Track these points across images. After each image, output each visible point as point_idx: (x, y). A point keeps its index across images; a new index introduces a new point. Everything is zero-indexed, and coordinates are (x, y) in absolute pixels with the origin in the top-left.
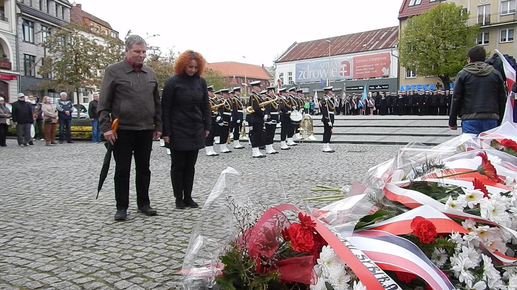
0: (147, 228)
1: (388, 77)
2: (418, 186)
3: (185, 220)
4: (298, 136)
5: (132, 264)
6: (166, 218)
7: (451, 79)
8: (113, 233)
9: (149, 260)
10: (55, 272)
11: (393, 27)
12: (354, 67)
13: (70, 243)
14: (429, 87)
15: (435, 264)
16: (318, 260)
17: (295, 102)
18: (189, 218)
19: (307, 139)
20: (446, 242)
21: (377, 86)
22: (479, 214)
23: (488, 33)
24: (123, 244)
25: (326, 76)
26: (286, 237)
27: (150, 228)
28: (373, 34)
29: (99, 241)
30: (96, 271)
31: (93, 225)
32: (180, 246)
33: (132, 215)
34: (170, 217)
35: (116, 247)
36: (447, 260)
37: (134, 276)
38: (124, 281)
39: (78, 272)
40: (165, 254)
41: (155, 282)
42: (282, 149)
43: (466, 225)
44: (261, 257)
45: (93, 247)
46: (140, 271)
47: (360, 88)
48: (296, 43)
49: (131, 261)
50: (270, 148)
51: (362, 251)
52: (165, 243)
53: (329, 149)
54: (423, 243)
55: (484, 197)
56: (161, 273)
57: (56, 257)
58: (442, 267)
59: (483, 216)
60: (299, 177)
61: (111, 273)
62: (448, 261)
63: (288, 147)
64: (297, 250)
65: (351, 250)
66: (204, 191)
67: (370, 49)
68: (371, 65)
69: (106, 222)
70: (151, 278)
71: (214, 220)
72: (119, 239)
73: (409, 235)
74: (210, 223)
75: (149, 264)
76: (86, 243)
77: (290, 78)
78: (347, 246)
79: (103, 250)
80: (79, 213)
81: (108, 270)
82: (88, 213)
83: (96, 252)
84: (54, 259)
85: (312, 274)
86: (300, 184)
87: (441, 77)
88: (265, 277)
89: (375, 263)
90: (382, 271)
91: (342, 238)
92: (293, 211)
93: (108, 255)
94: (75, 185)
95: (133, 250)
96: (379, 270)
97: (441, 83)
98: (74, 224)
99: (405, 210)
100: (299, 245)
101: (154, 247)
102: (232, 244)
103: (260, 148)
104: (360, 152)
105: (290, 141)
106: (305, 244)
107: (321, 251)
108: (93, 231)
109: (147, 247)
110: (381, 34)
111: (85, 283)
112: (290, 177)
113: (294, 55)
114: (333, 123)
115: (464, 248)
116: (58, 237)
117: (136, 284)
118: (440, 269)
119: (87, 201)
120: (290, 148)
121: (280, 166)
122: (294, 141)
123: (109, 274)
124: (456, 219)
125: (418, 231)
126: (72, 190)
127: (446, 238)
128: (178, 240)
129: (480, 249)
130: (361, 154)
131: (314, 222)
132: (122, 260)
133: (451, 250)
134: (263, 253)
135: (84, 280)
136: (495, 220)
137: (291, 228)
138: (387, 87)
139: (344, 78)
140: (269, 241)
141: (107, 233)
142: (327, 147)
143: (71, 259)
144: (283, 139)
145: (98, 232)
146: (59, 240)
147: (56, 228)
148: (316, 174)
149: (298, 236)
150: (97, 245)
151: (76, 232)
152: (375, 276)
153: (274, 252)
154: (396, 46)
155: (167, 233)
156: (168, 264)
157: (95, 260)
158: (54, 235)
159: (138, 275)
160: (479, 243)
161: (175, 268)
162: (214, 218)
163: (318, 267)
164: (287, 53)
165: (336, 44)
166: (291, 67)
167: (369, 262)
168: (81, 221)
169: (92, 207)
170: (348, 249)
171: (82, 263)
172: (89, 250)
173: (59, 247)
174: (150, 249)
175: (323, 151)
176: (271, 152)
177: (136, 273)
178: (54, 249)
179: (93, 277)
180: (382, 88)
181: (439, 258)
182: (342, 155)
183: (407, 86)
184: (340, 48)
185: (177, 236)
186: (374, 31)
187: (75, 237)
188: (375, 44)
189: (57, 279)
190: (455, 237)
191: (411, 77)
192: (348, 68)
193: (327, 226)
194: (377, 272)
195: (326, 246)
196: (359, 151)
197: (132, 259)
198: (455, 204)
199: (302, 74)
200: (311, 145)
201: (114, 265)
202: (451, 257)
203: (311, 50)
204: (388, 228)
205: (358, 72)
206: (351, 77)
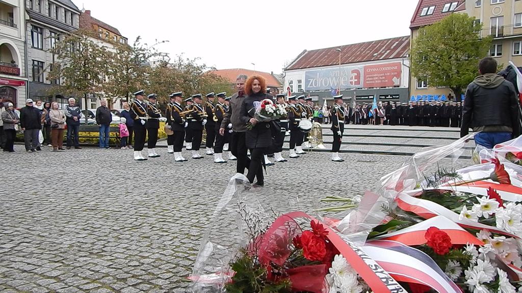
0: (155, 235)
1: (398, 86)
2: (431, 195)
3: (193, 226)
4: (306, 145)
5: (139, 271)
6: (173, 225)
7: (463, 90)
8: (120, 239)
9: (156, 267)
10: (62, 278)
11: (404, 37)
12: (365, 77)
13: (77, 248)
14: (441, 98)
15: (449, 276)
16: (330, 269)
17: (304, 111)
18: (197, 225)
19: (315, 148)
20: (461, 254)
21: (388, 96)
22: (494, 224)
23: (501, 45)
24: (130, 250)
25: (336, 85)
26: (298, 244)
27: (157, 234)
28: (384, 43)
29: (106, 246)
30: (103, 277)
31: (100, 231)
32: (188, 254)
33: (139, 221)
34: (178, 223)
35: (123, 253)
36: (461, 274)
37: (141, 283)
38: (131, 287)
39: (84, 278)
40: (172, 261)
41: (162, 289)
42: (290, 157)
43: (481, 236)
44: (272, 264)
45: (100, 252)
46: (147, 277)
47: (370, 97)
48: (305, 51)
49: (138, 267)
50: (278, 156)
51: (376, 261)
52: (173, 250)
53: (338, 158)
54: (438, 254)
55: (500, 206)
56: (168, 280)
57: (62, 263)
58: (456, 281)
59: (499, 226)
60: (307, 186)
61: (118, 279)
62: (463, 275)
63: (297, 155)
64: (309, 258)
65: (364, 259)
66: (212, 198)
67: (381, 58)
68: (381, 75)
69: (113, 228)
70: (158, 285)
71: (221, 227)
72: (126, 245)
73: (423, 246)
74: (218, 230)
75: (156, 271)
76: (93, 249)
77: (300, 86)
78: (360, 255)
79: (110, 255)
80: (86, 218)
81: (114, 277)
82: (95, 219)
83: (103, 258)
84: (61, 264)
85: (323, 282)
86: (309, 193)
87: (452, 88)
88: (276, 285)
89: (389, 274)
90: (395, 282)
91: (354, 247)
92: (305, 219)
93: (115, 261)
94: (83, 191)
95: (140, 256)
96: (392, 281)
97: (453, 94)
98: (81, 229)
99: (418, 221)
100: (311, 253)
101: (161, 254)
102: (243, 250)
103: (268, 156)
104: (370, 161)
105: (299, 149)
106: (317, 252)
107: (334, 260)
108: (100, 236)
109: (154, 254)
110: (392, 43)
111: (92, 289)
112: (298, 185)
113: (304, 63)
114: (342, 132)
115: (479, 261)
116: (64, 243)
117: (143, 290)
118: (454, 282)
119: (94, 206)
120: (299, 157)
121: (289, 174)
122: (303, 150)
123: (116, 281)
124: (471, 230)
125: (433, 241)
126: (79, 195)
127: (461, 250)
128: (185, 247)
129: (496, 263)
130: (370, 164)
131: (326, 230)
132: (129, 266)
133: (465, 263)
134: (274, 261)
135: (91, 286)
136: (511, 230)
137: (304, 236)
138: (398, 97)
139: (354, 87)
140: (280, 249)
141: (114, 239)
142: (336, 156)
143: (78, 265)
144: (292, 147)
145: (105, 238)
146: (67, 246)
147: (63, 233)
148: (325, 183)
149: (310, 244)
150: (103, 251)
151: (83, 238)
152: (388, 287)
153: (285, 260)
154: (408, 56)
155: (175, 240)
156: (175, 271)
157: (102, 265)
158: (60, 240)
159: (144, 281)
160: (495, 256)
161: (181, 275)
162: (222, 226)
163: (330, 276)
164: (297, 60)
165: (347, 52)
166: (300, 74)
167: (382, 272)
168: (88, 226)
169: (100, 213)
170: (361, 259)
171: (89, 269)
172: (96, 256)
173: (66, 252)
174: (157, 256)
175: (333, 160)
176: (279, 160)
177: (143, 279)
178: (61, 255)
179: (100, 283)
180: (393, 98)
181: (453, 271)
182: (351, 164)
183: (418, 97)
184: (350, 57)
185: (184, 243)
186: (385, 40)
187: (82, 242)
188: (386, 54)
189: (64, 284)
190: (470, 249)
191: (422, 87)
192: (358, 77)
193: (339, 234)
194: (390, 282)
195: (339, 255)
196: (368, 160)
197: (139, 265)
198: (469, 214)
199: (311, 82)
200: (320, 154)
201: (121, 271)
202: (466, 271)
203: (321, 58)
204: (400, 238)
205: (369, 81)
206: (361, 86)
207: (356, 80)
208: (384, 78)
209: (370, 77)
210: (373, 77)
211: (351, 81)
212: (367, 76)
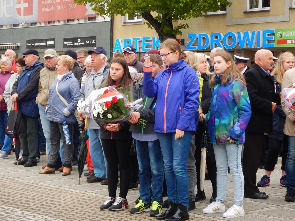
21: (77, 40)
47: (49, 43)
138: (93, 42)
180: (85, 45)
183: (127, 41)
205: (46, 6)
206: (33, 17)
207: (26, 5)
211: (18, 6)
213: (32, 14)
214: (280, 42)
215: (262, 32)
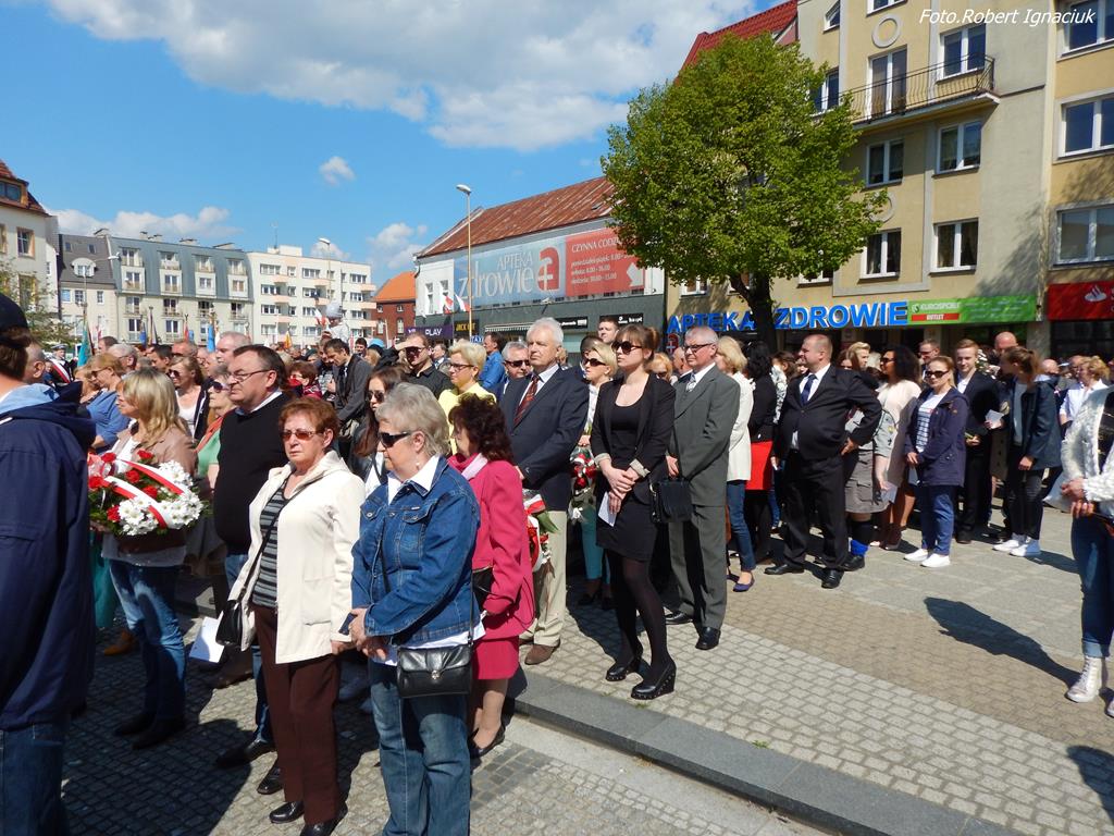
1: (641, 291)
12: (568, 267)
23: (902, 145)
25: (510, 291)
47: (580, 322)
67: (604, 214)
68: (603, 259)
139: (546, 295)
164: (453, 234)
183: (687, 319)
191: (698, 290)
192: (554, 269)
199: (465, 283)
205: (576, 277)
206: (560, 291)
207: (551, 277)
208: (608, 267)
209: (579, 268)
210: (584, 267)
211: (540, 279)
212: (573, 264)
213: (557, 287)
214: (915, 318)
215: (887, 306)
